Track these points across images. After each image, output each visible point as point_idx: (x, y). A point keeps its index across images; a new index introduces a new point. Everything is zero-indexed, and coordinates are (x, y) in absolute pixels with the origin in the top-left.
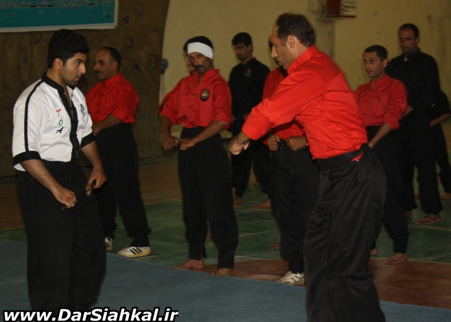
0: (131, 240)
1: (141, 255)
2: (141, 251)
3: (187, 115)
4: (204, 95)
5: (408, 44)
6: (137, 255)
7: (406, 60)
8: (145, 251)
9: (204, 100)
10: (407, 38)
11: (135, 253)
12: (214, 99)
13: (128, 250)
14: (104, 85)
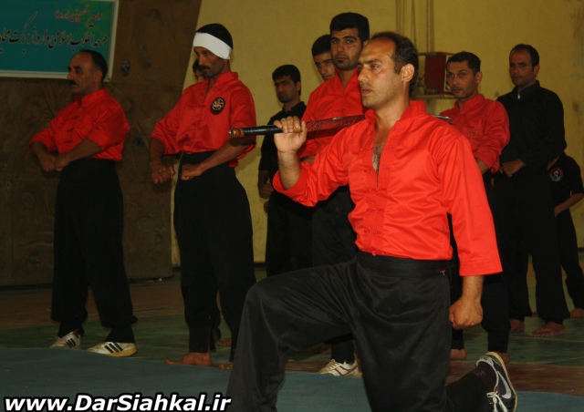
0: (107, 333)
1: (121, 354)
2: (121, 350)
3: (190, 135)
4: (217, 105)
5: (522, 72)
6: (115, 354)
7: (519, 97)
8: (128, 349)
9: (216, 112)
10: (521, 64)
11: (112, 352)
12: (231, 111)
13: (103, 346)
14: (80, 103)
